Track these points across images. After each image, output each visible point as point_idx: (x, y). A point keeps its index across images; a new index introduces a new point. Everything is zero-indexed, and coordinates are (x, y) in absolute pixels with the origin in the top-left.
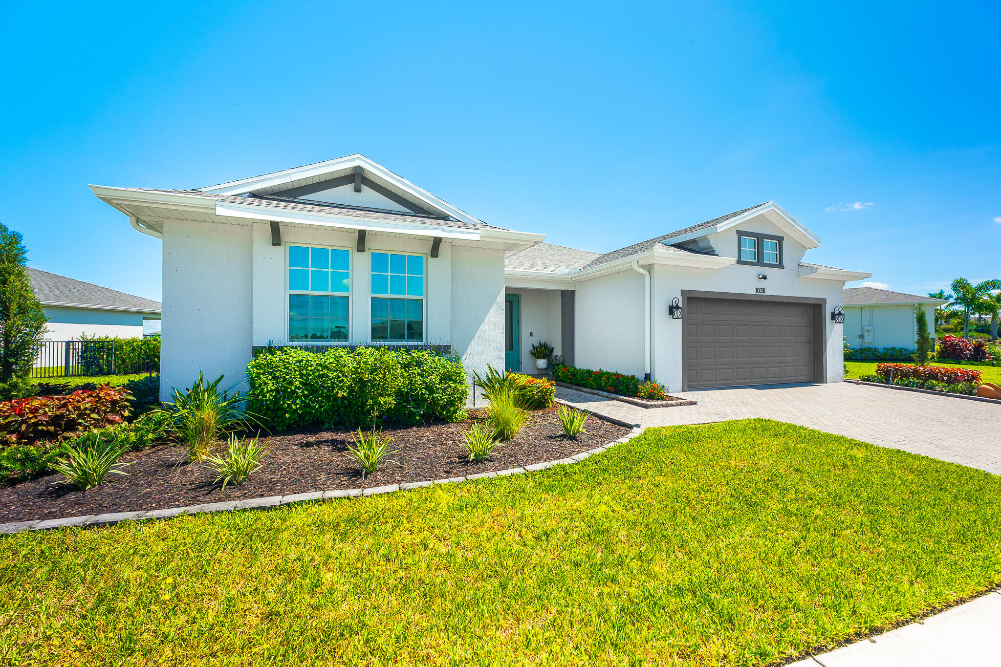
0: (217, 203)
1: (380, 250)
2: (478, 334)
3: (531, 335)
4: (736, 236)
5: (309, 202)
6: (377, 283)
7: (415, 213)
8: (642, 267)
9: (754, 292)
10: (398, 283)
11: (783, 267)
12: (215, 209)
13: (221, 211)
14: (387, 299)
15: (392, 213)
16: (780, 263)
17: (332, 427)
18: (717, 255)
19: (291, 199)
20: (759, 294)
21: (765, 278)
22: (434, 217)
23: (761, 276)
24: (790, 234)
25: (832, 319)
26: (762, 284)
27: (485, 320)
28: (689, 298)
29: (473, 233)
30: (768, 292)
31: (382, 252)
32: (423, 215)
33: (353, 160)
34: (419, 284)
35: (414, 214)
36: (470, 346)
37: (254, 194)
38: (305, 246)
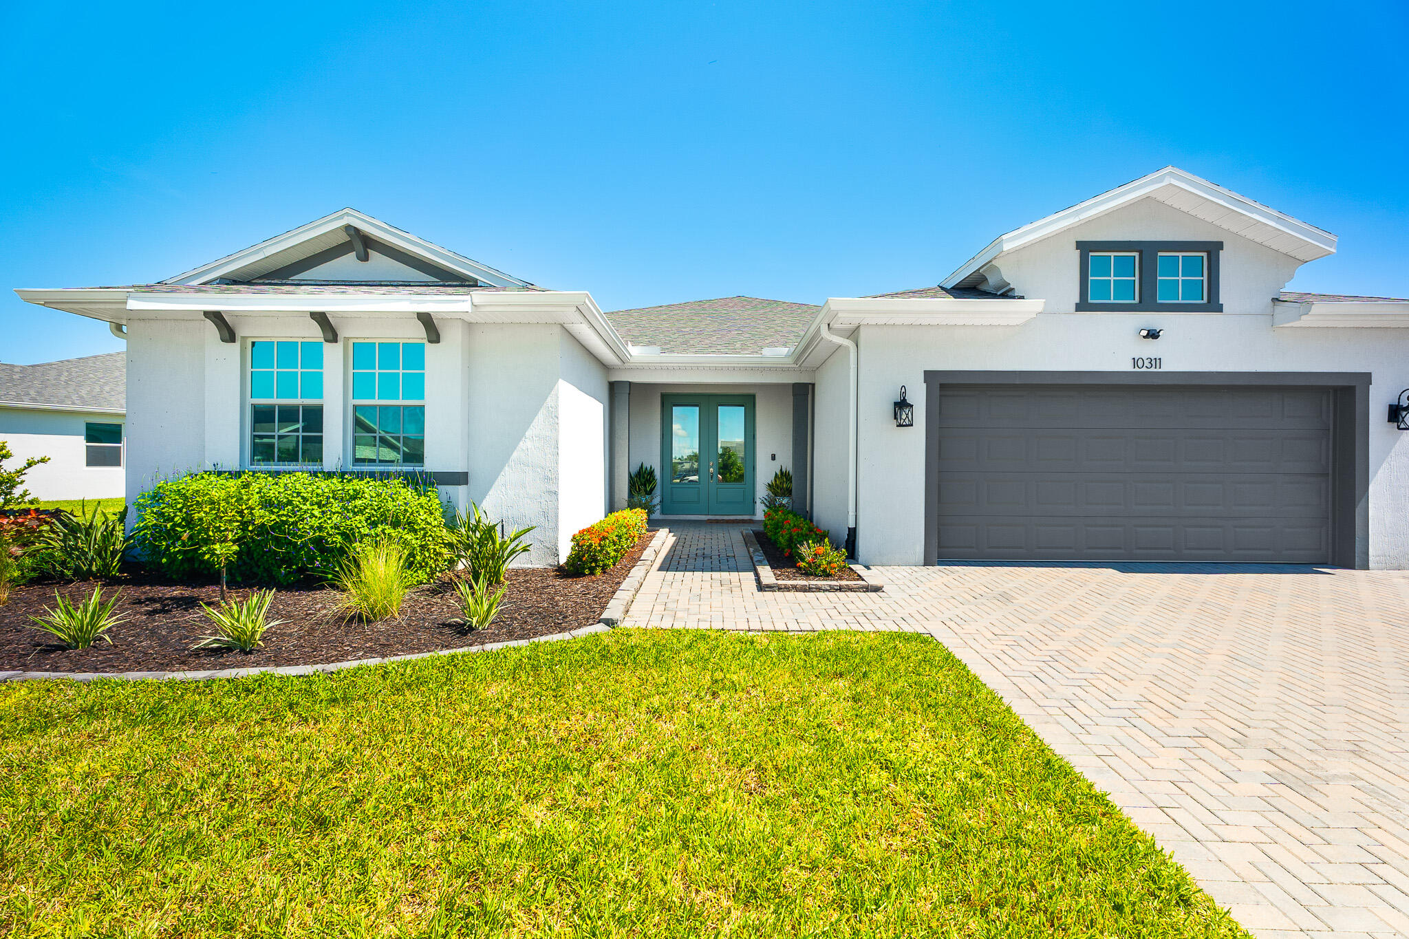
0: (128, 294)
1: (364, 338)
2: (515, 455)
3: (773, 457)
4: (1077, 254)
5: (305, 282)
6: (359, 384)
7: (442, 280)
8: (839, 333)
9: (1128, 367)
10: (389, 384)
11: (1219, 309)
12: (126, 303)
13: (133, 305)
14: (375, 406)
15: (410, 286)
16: (1209, 301)
17: (239, 579)
18: (1022, 298)
19: (284, 282)
20: (1144, 369)
21: (1153, 335)
22: (471, 283)
23: (1144, 333)
24: (1242, 233)
25: (1389, 420)
26: (1150, 349)
27: (527, 434)
28: (942, 386)
29: (459, 301)
30: (1167, 367)
31: (366, 341)
32: (455, 283)
33: (341, 217)
34: (416, 385)
35: (441, 283)
36: (503, 473)
37: (234, 281)
38: (268, 340)
